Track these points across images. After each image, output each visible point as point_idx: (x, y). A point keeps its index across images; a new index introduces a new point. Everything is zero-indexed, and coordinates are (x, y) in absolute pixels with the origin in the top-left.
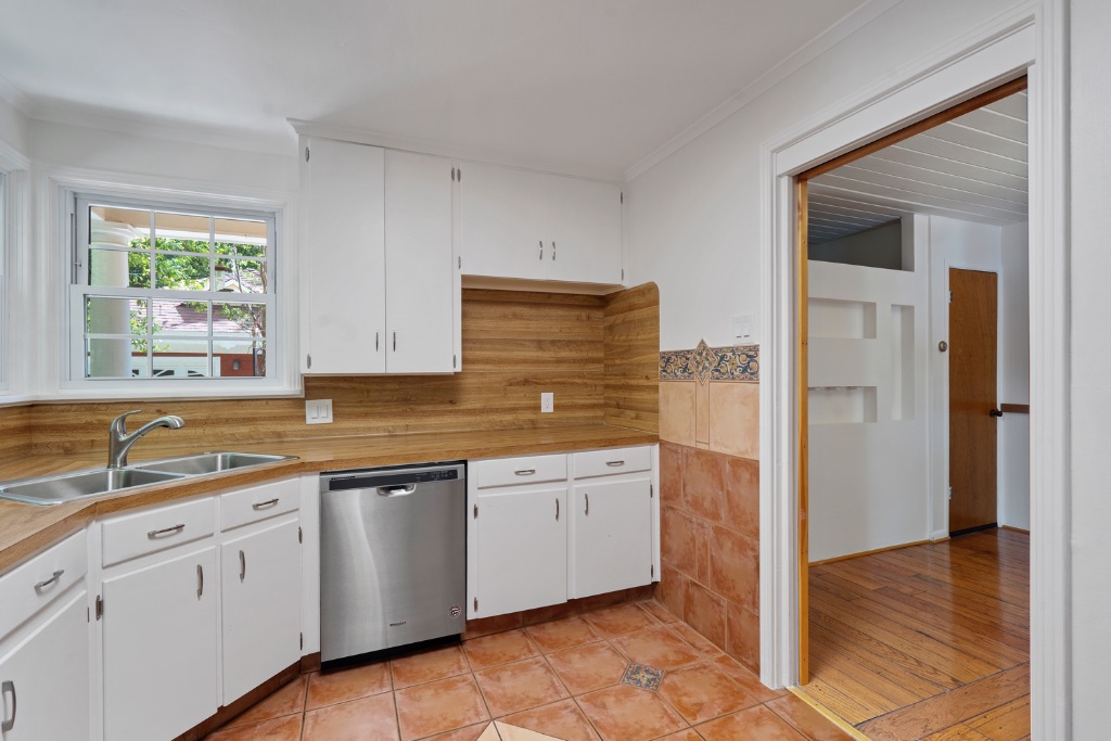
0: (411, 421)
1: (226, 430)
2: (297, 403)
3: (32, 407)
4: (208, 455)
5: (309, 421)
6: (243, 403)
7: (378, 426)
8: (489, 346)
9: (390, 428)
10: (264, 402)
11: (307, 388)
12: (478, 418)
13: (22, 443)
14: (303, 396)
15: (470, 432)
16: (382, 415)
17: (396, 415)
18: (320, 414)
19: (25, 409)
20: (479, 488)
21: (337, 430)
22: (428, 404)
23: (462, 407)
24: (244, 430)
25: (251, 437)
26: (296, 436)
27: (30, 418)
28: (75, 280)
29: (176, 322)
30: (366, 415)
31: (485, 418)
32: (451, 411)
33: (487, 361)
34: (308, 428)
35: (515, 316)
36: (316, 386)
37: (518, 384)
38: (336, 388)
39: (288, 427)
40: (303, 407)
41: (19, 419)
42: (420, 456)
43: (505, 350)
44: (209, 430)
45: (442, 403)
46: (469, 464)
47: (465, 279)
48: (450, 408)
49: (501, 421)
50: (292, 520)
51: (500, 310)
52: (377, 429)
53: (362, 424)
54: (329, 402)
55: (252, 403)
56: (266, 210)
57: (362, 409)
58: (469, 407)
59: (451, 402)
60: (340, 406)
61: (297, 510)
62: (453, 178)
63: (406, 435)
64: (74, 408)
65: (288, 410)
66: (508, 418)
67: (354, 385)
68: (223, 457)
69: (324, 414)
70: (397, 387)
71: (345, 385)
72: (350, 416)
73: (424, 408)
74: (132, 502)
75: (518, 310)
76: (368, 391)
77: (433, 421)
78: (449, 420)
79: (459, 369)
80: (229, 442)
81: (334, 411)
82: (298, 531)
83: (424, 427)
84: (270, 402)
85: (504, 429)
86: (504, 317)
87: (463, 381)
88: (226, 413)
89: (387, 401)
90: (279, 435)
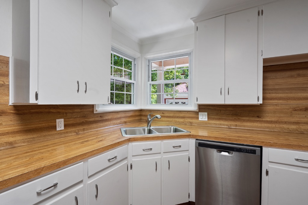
0: (238, 123)
1: (177, 120)
2: (197, 113)
3: (141, 110)
4: (170, 127)
5: (200, 119)
6: (181, 112)
7: (224, 124)
8: (281, 91)
9: (229, 125)
10: (187, 112)
11: (199, 108)
12: (274, 125)
13: (139, 118)
14: (198, 111)
15: (269, 131)
16: (226, 120)
17: (231, 120)
18: (203, 117)
19: (140, 111)
20: (269, 162)
21: (209, 123)
22: (246, 117)
23: (264, 120)
24: (182, 120)
25: (183, 123)
26: (196, 124)
27: (141, 113)
28: (149, 81)
29: (186, 91)
30: (219, 119)
31: (277, 125)
32: (258, 121)
33: (280, 99)
34: (199, 122)
35: (299, 75)
36: (202, 108)
37: (301, 110)
38: (209, 109)
39: (194, 121)
40: (198, 114)
41: (138, 113)
42: (236, 140)
43: (291, 93)
44: (173, 119)
45: (253, 117)
46: (264, 149)
47: (265, 61)
48: (258, 119)
49: (288, 128)
50: (186, 153)
51: (288, 73)
52: (224, 125)
53: (218, 122)
54: (206, 113)
55: (184, 112)
56: (188, 53)
57: (218, 117)
58: (268, 119)
59: (258, 117)
60: (210, 115)
61: (188, 150)
62: (259, 15)
63: (235, 129)
64: (148, 111)
65: (194, 115)
66: (294, 127)
67: (215, 108)
68: (173, 128)
69: (204, 117)
70: (232, 109)
71: (212, 108)
72: (213, 119)
73: (244, 118)
74: (139, 139)
75: (301, 72)
76: (220, 110)
77: (249, 124)
78: (257, 125)
79: (261, 102)
80: (178, 123)
81: (208, 117)
82: (188, 158)
83: (244, 126)
84: (189, 112)
85: (290, 132)
86: (292, 77)
87: (264, 108)
88: (177, 115)
89: (228, 114)
90: (191, 123)
